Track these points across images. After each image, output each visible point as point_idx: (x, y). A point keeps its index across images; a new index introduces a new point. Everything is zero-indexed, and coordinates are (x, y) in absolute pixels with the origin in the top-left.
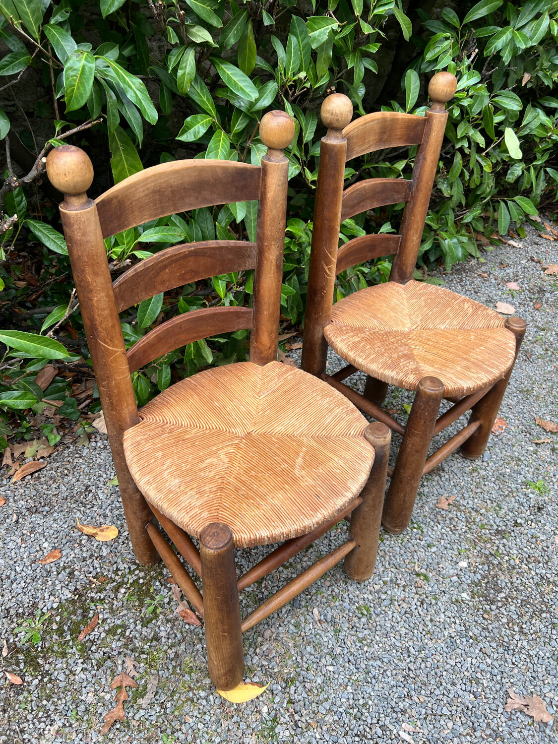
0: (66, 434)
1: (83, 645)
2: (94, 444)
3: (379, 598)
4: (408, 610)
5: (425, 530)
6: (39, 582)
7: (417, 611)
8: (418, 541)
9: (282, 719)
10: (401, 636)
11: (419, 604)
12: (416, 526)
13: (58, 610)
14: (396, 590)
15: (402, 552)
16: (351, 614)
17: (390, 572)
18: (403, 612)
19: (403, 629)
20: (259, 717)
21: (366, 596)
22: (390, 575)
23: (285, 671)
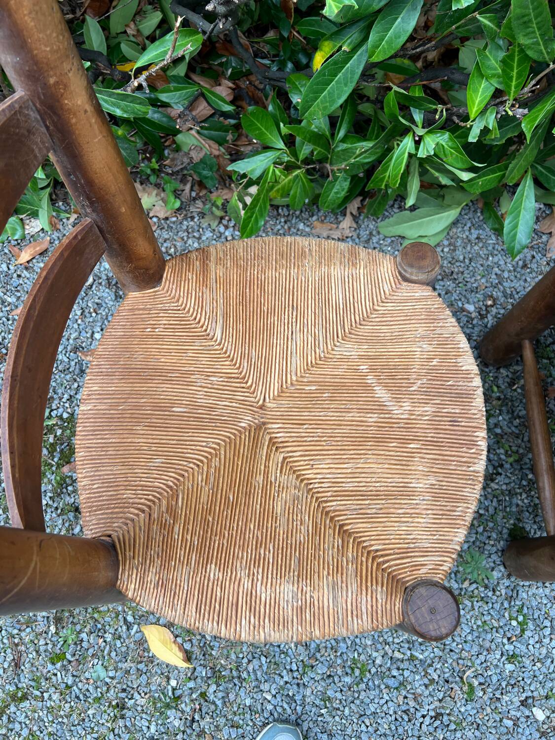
0: (200, 197)
1: (63, 479)
2: (222, 229)
3: (389, 669)
4: (412, 710)
5: (528, 633)
6: (68, 377)
7: (421, 720)
8: (505, 641)
9: (183, 705)
10: (376, 731)
11: (432, 714)
12: (521, 618)
13: (65, 422)
14: (417, 677)
15: (469, 638)
16: (339, 661)
17: (430, 649)
18: (404, 708)
19: (386, 726)
20: (164, 683)
21: (375, 654)
22: (426, 654)
23: (222, 662)
